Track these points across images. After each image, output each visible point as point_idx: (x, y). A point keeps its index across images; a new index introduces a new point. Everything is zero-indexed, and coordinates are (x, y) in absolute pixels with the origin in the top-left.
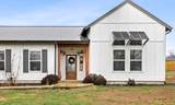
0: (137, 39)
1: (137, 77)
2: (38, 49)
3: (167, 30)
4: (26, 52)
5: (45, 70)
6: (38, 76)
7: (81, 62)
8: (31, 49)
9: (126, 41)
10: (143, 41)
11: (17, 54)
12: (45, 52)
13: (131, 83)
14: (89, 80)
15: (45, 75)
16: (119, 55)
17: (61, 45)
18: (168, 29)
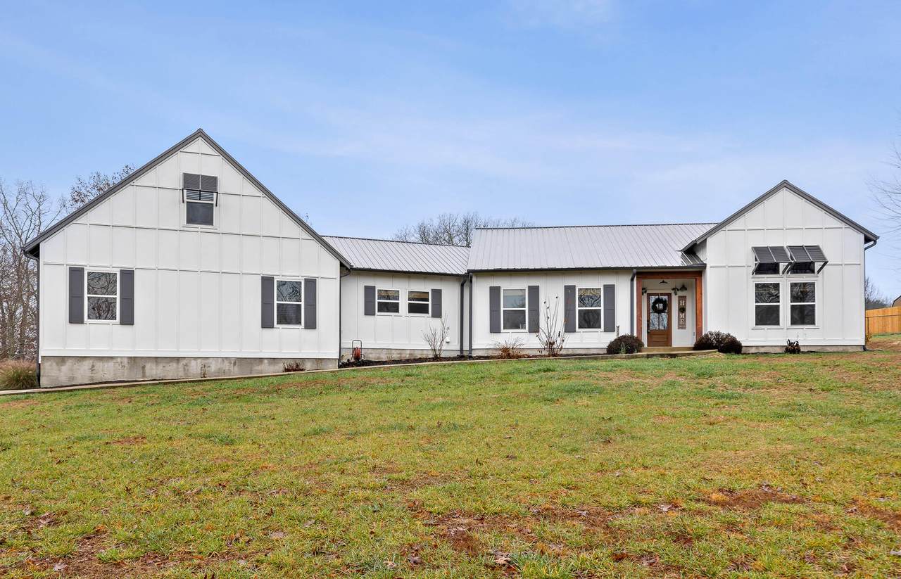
0: (806, 261)
1: (804, 336)
2: (597, 283)
3: (867, 240)
4: (569, 290)
5: (610, 327)
6: (597, 339)
7: (682, 310)
8: (581, 283)
9: (782, 266)
10: (818, 266)
11: (552, 296)
12: (610, 290)
13: (793, 349)
14: (704, 344)
15: (612, 337)
16: (766, 293)
17: (642, 274)
18: (870, 239)
